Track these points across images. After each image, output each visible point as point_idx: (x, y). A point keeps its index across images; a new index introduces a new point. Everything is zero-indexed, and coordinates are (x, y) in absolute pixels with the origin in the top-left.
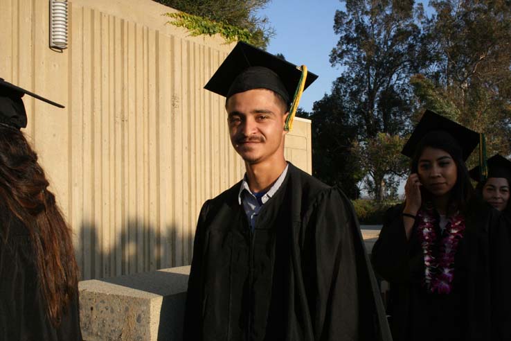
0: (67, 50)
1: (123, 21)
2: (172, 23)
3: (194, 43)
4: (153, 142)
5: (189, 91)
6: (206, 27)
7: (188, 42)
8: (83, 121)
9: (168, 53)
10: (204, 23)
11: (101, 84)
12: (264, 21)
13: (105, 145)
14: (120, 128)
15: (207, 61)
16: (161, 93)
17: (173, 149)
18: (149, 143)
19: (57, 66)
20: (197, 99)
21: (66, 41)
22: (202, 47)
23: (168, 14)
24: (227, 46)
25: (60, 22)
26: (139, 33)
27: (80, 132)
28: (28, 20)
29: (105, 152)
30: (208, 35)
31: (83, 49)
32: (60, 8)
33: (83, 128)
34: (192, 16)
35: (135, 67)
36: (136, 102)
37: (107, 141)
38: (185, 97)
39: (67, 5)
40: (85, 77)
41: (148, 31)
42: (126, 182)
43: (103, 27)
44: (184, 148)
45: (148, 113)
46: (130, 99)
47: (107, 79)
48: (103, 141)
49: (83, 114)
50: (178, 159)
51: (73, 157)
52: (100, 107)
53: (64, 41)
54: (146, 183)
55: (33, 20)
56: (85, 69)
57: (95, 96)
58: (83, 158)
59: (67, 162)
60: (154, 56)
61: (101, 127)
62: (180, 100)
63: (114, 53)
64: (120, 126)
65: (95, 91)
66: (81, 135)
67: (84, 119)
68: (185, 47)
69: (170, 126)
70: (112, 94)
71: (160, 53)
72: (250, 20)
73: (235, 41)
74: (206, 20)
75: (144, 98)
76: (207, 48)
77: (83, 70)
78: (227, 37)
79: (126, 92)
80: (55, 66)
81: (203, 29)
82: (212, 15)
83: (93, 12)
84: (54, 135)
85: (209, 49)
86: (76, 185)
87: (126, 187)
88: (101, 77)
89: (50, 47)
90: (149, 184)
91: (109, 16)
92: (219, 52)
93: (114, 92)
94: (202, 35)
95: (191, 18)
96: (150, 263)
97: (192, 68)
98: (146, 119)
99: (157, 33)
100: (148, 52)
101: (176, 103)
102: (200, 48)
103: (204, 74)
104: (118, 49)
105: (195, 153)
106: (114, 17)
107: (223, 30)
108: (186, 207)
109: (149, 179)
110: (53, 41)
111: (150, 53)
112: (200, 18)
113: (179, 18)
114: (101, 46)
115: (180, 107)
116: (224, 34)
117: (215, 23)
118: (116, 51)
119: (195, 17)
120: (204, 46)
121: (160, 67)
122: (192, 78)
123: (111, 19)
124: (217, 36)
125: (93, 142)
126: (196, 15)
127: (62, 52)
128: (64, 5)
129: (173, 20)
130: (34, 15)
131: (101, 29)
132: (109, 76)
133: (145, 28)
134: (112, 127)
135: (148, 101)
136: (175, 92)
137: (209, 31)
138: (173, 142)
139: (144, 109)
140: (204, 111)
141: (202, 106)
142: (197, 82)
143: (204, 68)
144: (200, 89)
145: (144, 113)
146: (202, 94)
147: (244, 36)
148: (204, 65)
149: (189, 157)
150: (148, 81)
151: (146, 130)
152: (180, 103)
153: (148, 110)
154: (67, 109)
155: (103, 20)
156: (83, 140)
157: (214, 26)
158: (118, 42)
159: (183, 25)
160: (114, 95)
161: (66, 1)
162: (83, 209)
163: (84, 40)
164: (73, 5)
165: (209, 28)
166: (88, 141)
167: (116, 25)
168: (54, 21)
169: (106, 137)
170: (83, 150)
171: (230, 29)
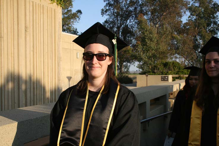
3: (36, 3)
4: (16, 48)
5: (33, 25)
7: (33, 2)
9: (23, 7)
15: (42, 11)
17: (26, 51)
18: (14, 49)
20: (37, 28)
22: (39, 5)
24: (51, 4)
35: (7, 12)
36: (7, 29)
38: (31, 27)
44: (31, 51)
45: (14, 34)
46: (4, 27)
50: (28, 56)
54: (13, 66)
60: (16, 8)
68: (31, 4)
69: (24, 42)
71: (19, 6)
73: (55, 2)
75: (11, 27)
76: (42, 5)
78: (51, 0)
79: (2, 24)
85: (43, 5)
87: (3, 68)
90: (14, 67)
92: (48, 7)
97: (35, 14)
98: (12, 37)
100: (13, 6)
101: (27, 30)
102: (38, 5)
103: (41, 17)
105: (36, 53)
109: (14, 65)
115: (29, 32)
120: (40, 4)
121: (19, 13)
122: (35, 19)
135: (13, 28)
136: (27, 25)
138: (26, 48)
139: (11, 32)
140: (41, 34)
141: (40, 32)
142: (37, 21)
143: (40, 14)
144: (39, 24)
145: (11, 34)
146: (40, 26)
147: (60, 1)
148: (40, 13)
149: (34, 55)
150: (13, 19)
151: (12, 42)
152: (29, 30)
153: (13, 33)
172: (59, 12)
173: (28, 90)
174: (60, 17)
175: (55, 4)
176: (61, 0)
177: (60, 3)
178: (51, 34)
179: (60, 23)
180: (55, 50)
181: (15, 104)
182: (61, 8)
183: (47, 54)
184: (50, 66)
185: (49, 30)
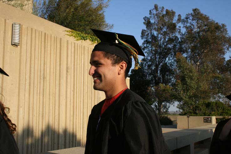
0: (19, 46)
1: (45, 34)
3: (77, 44)
4: (57, 88)
5: (74, 65)
7: (75, 43)
8: (26, 78)
9: (66, 48)
10: (82, 35)
11: (35, 61)
13: (35, 89)
14: (42, 82)
15: (83, 52)
16: (61, 66)
17: (67, 91)
18: (55, 89)
19: (15, 53)
20: (78, 69)
21: (19, 42)
22: (81, 46)
23: (66, 31)
24: (92, 45)
25: (17, 34)
26: (53, 39)
27: (24, 83)
28: (2, 32)
29: (35, 92)
30: (84, 40)
31: (27, 46)
32: (17, 28)
33: (26, 81)
34: (77, 32)
35: (50, 54)
36: (50, 70)
37: (36, 87)
38: (73, 68)
39: (20, 26)
40: (27, 58)
41: (57, 38)
42: (44, 106)
44: (71, 91)
45: (56, 75)
46: (48, 69)
47: (37, 59)
49: (26, 75)
50: (69, 96)
51: (20, 94)
52: (33, 72)
53: (18, 42)
54: (54, 106)
55: (5, 32)
56: (27, 55)
57: (32, 67)
58: (25, 95)
59: (17, 97)
60: (59, 50)
61: (34, 81)
62: (70, 69)
63: (41, 48)
64: (42, 80)
65: (32, 65)
68: (73, 45)
69: (65, 82)
71: (62, 48)
73: (96, 43)
75: (54, 68)
76: (83, 46)
78: (92, 41)
79: (46, 65)
80: (14, 53)
81: (81, 37)
82: (86, 31)
83: (32, 29)
84: (12, 84)
85: (84, 46)
86: (21, 107)
87: (44, 108)
88: (35, 58)
89: (12, 45)
90: (55, 107)
92: (88, 48)
93: (40, 65)
94: (81, 40)
97: (76, 54)
98: (55, 77)
99: (61, 39)
100: (56, 47)
101: (68, 70)
102: (80, 46)
103: (81, 58)
104: (43, 46)
105: (76, 93)
106: (42, 32)
107: (90, 38)
108: (72, 118)
109: (55, 105)
110: (13, 42)
112: (80, 33)
113: (71, 32)
114: (35, 45)
115: (70, 72)
117: (87, 35)
119: (78, 32)
120: (82, 45)
121: (62, 54)
122: (76, 59)
123: (40, 32)
124: (88, 40)
125: (30, 88)
127: (17, 47)
128: (19, 26)
129: (68, 33)
130: (5, 30)
131: (35, 37)
133: (55, 37)
134: (39, 81)
135: (56, 69)
136: (68, 65)
137: (84, 39)
138: (67, 88)
139: (54, 73)
140: (81, 74)
141: (80, 72)
142: (78, 61)
143: (82, 55)
144: (79, 64)
146: (80, 67)
148: (81, 53)
149: (74, 95)
150: (56, 60)
151: (54, 82)
152: (70, 71)
154: (18, 73)
155: (36, 33)
156: (25, 87)
157: (87, 37)
158: (43, 43)
159: (72, 36)
160: (40, 67)
161: (20, 24)
162: (24, 118)
163: (28, 42)
164: (23, 26)
165: (84, 38)
166: (27, 87)
167: (42, 35)
168: (14, 33)
169: (36, 85)
170: (25, 91)
171: (93, 38)
181: (55, 144)
183: (87, 94)
184: (90, 106)
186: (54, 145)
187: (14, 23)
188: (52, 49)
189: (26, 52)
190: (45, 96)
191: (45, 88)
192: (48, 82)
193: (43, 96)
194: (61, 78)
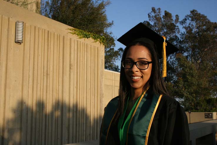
0: (23, 43)
1: (48, 32)
2: (70, 33)
3: (80, 42)
4: (61, 84)
5: (77, 62)
6: (85, 35)
7: (78, 41)
9: (69, 46)
10: (85, 33)
11: (38, 58)
12: (110, 33)
13: (39, 85)
14: (46, 78)
15: (86, 49)
16: (64, 63)
17: (70, 88)
18: (58, 85)
19: (18, 51)
20: (81, 66)
21: (23, 39)
22: (83, 43)
23: (69, 29)
24: (95, 43)
25: (20, 31)
26: (56, 37)
28: (6, 30)
29: (39, 88)
30: (86, 38)
31: (30, 43)
32: (20, 26)
33: (29, 78)
35: (54, 51)
36: (53, 66)
37: (40, 83)
38: (76, 65)
39: (23, 24)
40: (30, 55)
41: (60, 36)
43: (39, 34)
44: (75, 88)
45: (59, 72)
46: (51, 65)
47: (40, 56)
48: (38, 83)
49: (29, 72)
51: (24, 90)
52: (37, 69)
53: (22, 40)
55: (8, 30)
56: (31, 52)
57: (35, 64)
58: (28, 92)
59: (21, 93)
60: (62, 47)
61: (37, 77)
62: (73, 66)
63: (44, 45)
64: (46, 77)
65: (35, 62)
66: (28, 80)
67: (30, 74)
68: (76, 43)
69: (68, 79)
70: (43, 63)
71: (65, 46)
72: (105, 32)
74: (86, 32)
75: (57, 65)
76: (86, 44)
77: (30, 52)
78: (95, 39)
79: (49, 63)
81: (84, 35)
82: (89, 30)
83: (35, 27)
84: (16, 81)
85: (87, 44)
86: (24, 103)
88: (38, 55)
89: (15, 42)
91: (42, 29)
92: (91, 45)
93: (44, 62)
94: (84, 38)
95: (79, 31)
96: (58, 138)
97: (79, 52)
98: (58, 74)
99: (64, 37)
100: (59, 44)
101: (71, 67)
103: (84, 55)
104: (46, 44)
105: (80, 89)
106: (45, 30)
107: (93, 36)
108: (75, 113)
110: (17, 39)
111: (60, 46)
112: (83, 31)
113: (74, 31)
114: (38, 42)
115: (73, 69)
116: (93, 38)
117: (90, 33)
118: (45, 44)
119: (81, 30)
120: (84, 43)
121: (65, 51)
122: (79, 57)
123: (43, 30)
124: (91, 38)
125: (33, 84)
126: (82, 30)
127: (21, 44)
129: (71, 31)
130: (8, 28)
132: (42, 55)
133: (58, 35)
134: (42, 78)
135: (59, 66)
136: (71, 63)
137: (87, 37)
138: (70, 84)
139: (57, 70)
140: (84, 71)
141: (83, 69)
142: (81, 59)
143: (84, 53)
144: (82, 62)
145: (57, 71)
146: (83, 64)
147: (102, 39)
148: (84, 51)
149: (77, 91)
150: (59, 58)
151: (58, 78)
153: (59, 70)
154: (22, 69)
155: (39, 31)
156: (29, 83)
157: (89, 35)
158: (46, 41)
159: (75, 34)
160: (44, 64)
161: (23, 22)
162: (27, 114)
163: (31, 40)
164: (26, 24)
165: (87, 35)
166: (31, 83)
167: (45, 33)
168: (17, 31)
169: (39, 81)
170: (28, 87)
171: (96, 36)
172: (102, 50)
173: (71, 126)
174: (102, 54)
175: (98, 42)
176: (104, 39)
177: (103, 42)
178: (94, 71)
179: (103, 61)
180: (98, 86)
182: (104, 46)
183: (90, 90)
184: (93, 103)
185: (92, 68)
186: (57, 140)
187: (18, 21)
188: (56, 47)
189: (30, 49)
190: (48, 92)
191: (48, 84)
192: (51, 78)
193: (47, 92)
194: (64, 75)
